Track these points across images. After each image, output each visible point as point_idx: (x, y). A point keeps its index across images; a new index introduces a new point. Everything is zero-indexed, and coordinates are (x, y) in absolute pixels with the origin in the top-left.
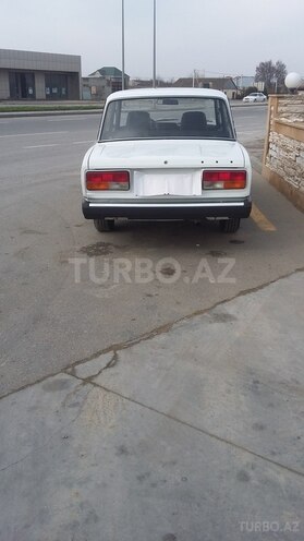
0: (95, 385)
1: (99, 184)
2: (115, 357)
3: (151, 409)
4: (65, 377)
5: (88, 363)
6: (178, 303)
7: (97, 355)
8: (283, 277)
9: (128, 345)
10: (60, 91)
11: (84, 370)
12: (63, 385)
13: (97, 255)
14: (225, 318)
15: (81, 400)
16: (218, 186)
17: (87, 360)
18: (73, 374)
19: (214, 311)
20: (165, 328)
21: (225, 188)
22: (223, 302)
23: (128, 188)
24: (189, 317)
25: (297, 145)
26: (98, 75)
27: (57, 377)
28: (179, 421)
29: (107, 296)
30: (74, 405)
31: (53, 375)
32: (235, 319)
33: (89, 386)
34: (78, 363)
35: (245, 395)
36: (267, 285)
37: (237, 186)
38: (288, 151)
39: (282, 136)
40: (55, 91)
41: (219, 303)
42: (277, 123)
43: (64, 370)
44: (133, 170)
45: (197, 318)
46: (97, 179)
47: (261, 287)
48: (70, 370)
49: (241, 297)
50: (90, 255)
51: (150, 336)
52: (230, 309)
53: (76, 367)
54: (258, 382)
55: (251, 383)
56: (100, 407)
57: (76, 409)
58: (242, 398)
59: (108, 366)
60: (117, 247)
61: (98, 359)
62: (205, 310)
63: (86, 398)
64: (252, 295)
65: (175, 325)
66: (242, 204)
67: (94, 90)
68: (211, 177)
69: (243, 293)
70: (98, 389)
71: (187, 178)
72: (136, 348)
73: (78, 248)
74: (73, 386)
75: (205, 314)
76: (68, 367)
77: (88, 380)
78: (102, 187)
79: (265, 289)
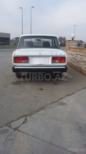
0: (19, 131)
1: (18, 61)
2: (26, 119)
3: (42, 140)
4: (6, 128)
5: (15, 122)
6: (46, 99)
7: (19, 119)
8: (79, 91)
9: (30, 114)
10: (4, 43)
11: (14, 125)
12: (6, 131)
13: (17, 84)
14: (63, 104)
15: (13, 137)
16: (57, 62)
17: (15, 121)
18: (10, 126)
19: (59, 102)
20: (43, 108)
21: (59, 62)
22: (62, 99)
23: (28, 62)
24: (51, 104)
25: (76, 53)
26: (15, 39)
27: (3, 128)
28: (54, 145)
29: (21, 97)
30: (11, 140)
31: (2, 127)
32: (67, 104)
33: (16, 131)
34: (12, 122)
35: (77, 133)
36: (74, 93)
37: (63, 62)
38: (73, 55)
39: (71, 51)
40: (3, 43)
41: (60, 99)
42: (69, 48)
43: (6, 125)
44: (29, 56)
45: (54, 104)
46: (18, 59)
47: (73, 94)
48: (8, 125)
49: (67, 97)
50: (15, 85)
51: (38, 111)
52: (64, 101)
53: (11, 124)
54: (81, 127)
55: (78, 128)
56: (21, 140)
57: (12, 142)
58: (77, 134)
59: (24, 123)
60: (23, 82)
61: (19, 120)
62: (56, 102)
63: (15, 137)
64: (70, 96)
65: (46, 107)
66: (64, 67)
67: (14, 43)
68: (54, 59)
69: (67, 96)
70: (20, 132)
71: (47, 59)
72: (33, 116)
73: (10, 82)
74: (10, 131)
75: (56, 103)
76: (8, 124)
77: (16, 129)
78: (19, 62)
79: (74, 94)
